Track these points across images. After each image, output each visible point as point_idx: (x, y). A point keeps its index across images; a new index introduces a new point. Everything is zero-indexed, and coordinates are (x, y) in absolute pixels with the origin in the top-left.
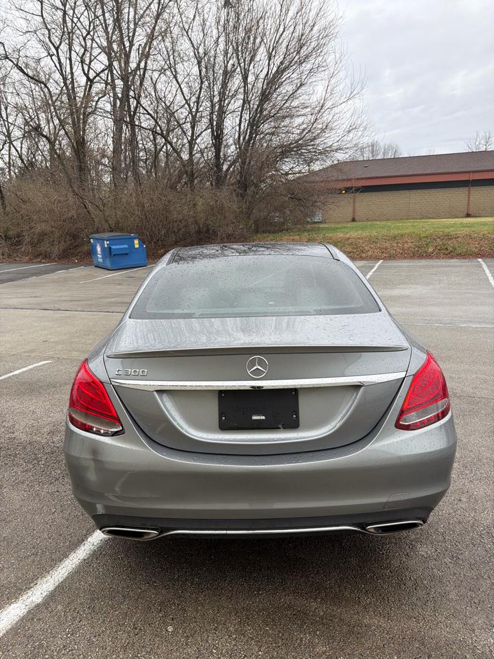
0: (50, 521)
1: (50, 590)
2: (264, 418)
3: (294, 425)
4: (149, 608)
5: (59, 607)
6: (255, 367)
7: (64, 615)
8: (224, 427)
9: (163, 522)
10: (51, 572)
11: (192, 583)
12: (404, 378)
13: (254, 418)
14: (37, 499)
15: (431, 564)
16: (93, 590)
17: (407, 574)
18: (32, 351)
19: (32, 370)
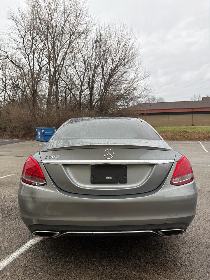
0: (8, 237)
1: (4, 266)
2: (111, 178)
3: (125, 182)
4: (53, 274)
5: (8, 274)
6: (108, 154)
7: (11, 277)
8: (93, 182)
9: (62, 228)
10: (6, 258)
11: (75, 263)
12: (173, 162)
13: (107, 178)
14: (2, 227)
15: (188, 255)
16: (26, 266)
17: (177, 260)
18: (7, 171)
19: (5, 178)
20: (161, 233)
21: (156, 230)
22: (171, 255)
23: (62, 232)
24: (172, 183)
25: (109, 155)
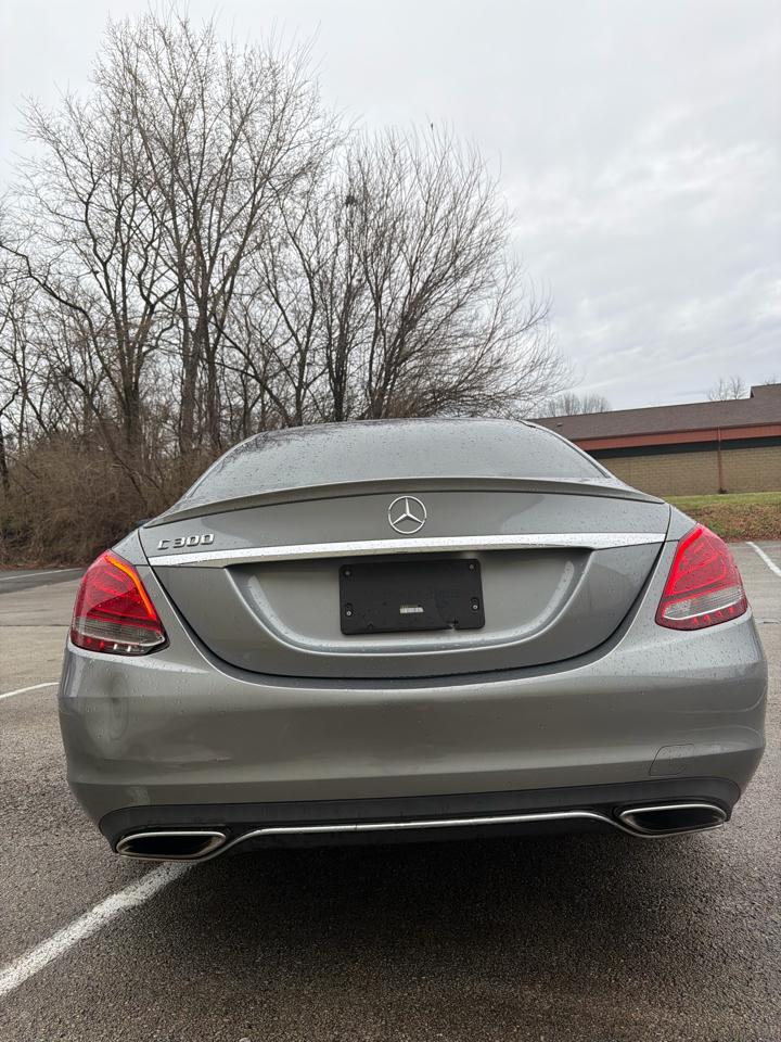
0: (25, 886)
1: (9, 987)
2: (421, 610)
3: (476, 623)
4: (204, 1010)
5: (24, 1015)
6: (404, 515)
7: (32, 1027)
8: (349, 630)
9: (235, 813)
10: (15, 961)
11: (290, 969)
12: (663, 543)
13: (404, 610)
16: (94, 984)
18: (28, 672)
19: (23, 694)
20: (629, 821)
21: (612, 810)
22: (679, 925)
23: (232, 830)
24: (660, 621)
25: (408, 518)
